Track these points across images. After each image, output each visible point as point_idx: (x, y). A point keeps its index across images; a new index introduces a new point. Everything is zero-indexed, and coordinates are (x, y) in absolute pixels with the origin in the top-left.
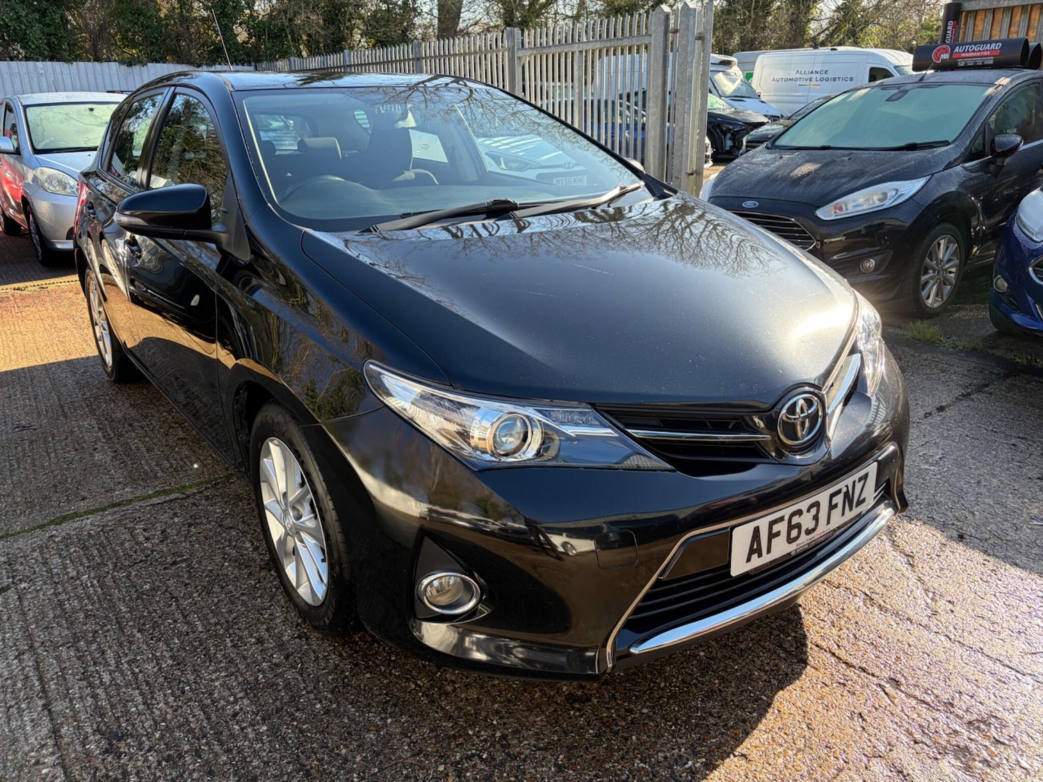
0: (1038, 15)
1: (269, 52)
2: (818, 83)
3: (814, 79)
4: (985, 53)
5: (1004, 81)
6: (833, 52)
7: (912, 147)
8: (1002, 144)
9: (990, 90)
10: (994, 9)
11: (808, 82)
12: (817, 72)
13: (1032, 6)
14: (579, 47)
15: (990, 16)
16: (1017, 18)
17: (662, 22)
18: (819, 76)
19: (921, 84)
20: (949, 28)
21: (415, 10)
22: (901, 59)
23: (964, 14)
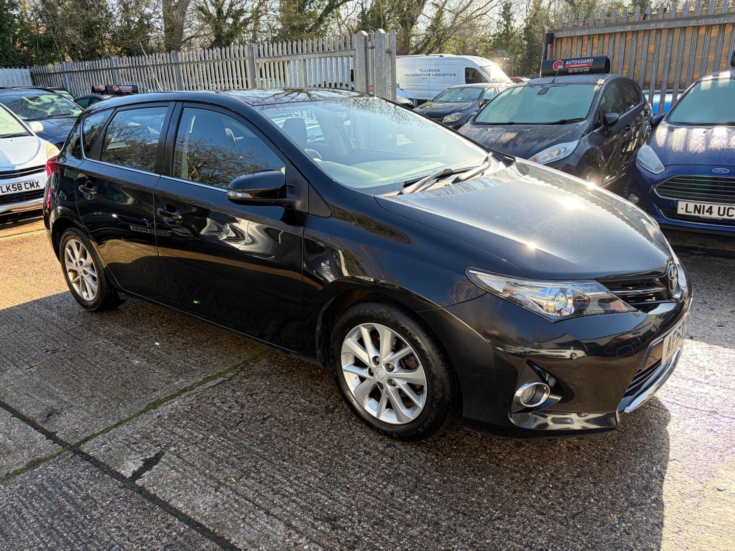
0: (597, 41)
1: (40, 58)
2: (434, 77)
3: (431, 75)
4: (584, 65)
5: (601, 81)
6: (441, 58)
7: (563, 122)
8: (610, 119)
9: (596, 88)
10: (572, 37)
11: (428, 77)
12: (433, 70)
13: (594, 35)
14: (303, 57)
15: (570, 41)
16: (586, 42)
17: (363, 41)
18: (434, 73)
19: (554, 84)
20: (548, 48)
21: (148, 26)
22: (483, 63)
23: (555, 40)
